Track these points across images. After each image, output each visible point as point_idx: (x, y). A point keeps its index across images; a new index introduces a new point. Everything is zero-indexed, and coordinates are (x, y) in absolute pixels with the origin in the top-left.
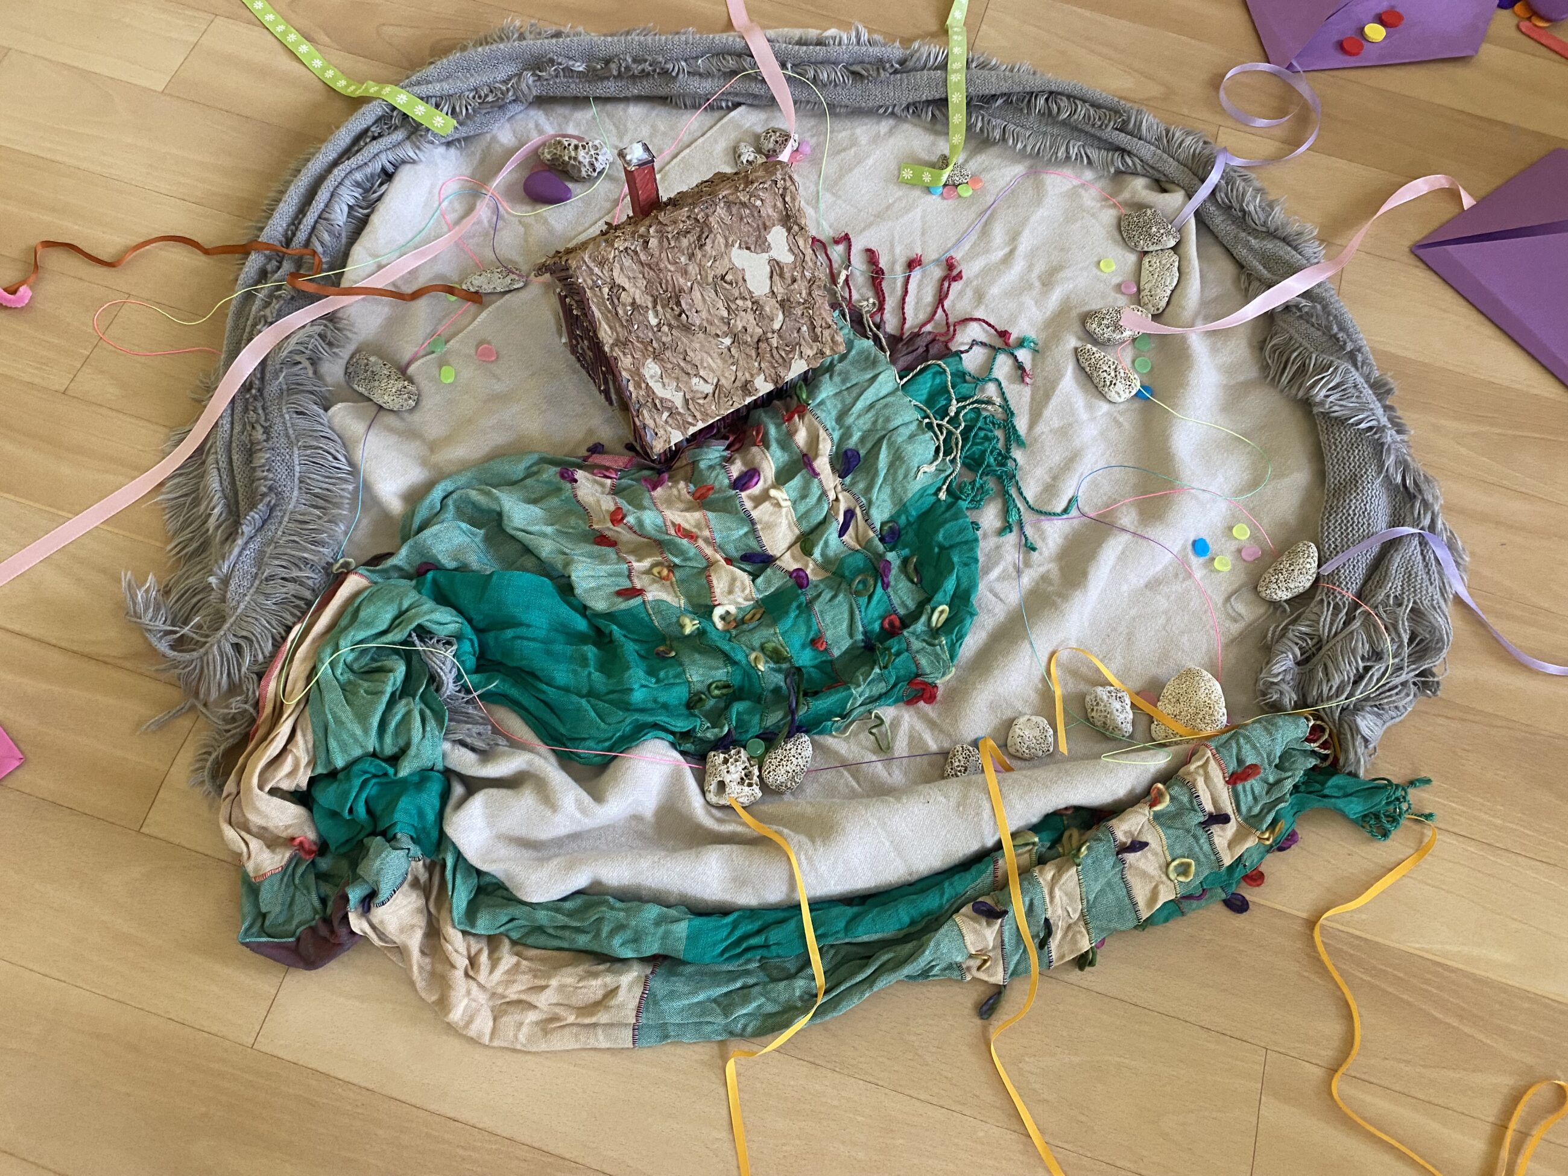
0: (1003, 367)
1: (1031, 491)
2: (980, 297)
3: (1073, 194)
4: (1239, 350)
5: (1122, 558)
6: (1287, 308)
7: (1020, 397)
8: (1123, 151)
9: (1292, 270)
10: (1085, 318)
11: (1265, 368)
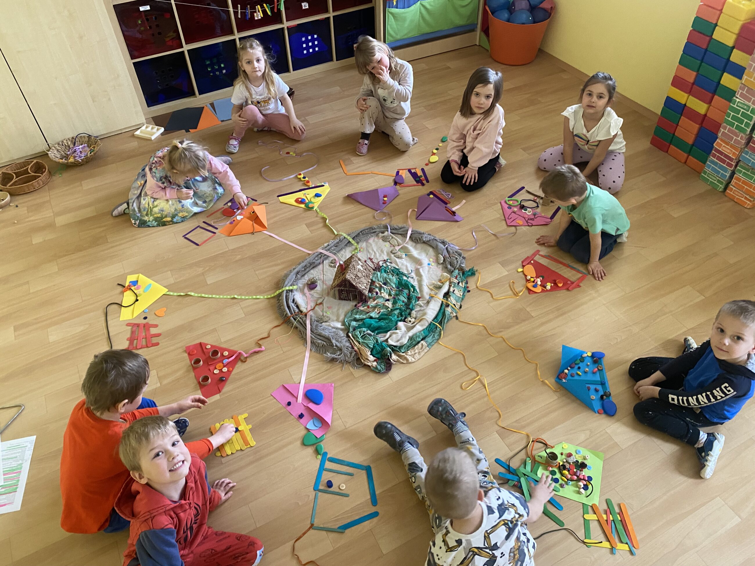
0: (388, 264)
1: (406, 273)
2: (377, 259)
3: (374, 241)
4: (411, 243)
5: (423, 271)
6: (411, 234)
7: (394, 265)
8: (375, 232)
9: (408, 230)
10: (391, 252)
11: (415, 242)
